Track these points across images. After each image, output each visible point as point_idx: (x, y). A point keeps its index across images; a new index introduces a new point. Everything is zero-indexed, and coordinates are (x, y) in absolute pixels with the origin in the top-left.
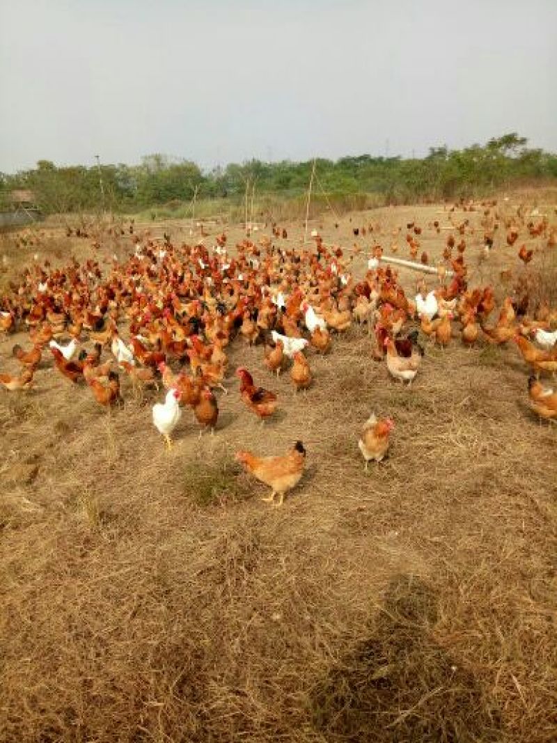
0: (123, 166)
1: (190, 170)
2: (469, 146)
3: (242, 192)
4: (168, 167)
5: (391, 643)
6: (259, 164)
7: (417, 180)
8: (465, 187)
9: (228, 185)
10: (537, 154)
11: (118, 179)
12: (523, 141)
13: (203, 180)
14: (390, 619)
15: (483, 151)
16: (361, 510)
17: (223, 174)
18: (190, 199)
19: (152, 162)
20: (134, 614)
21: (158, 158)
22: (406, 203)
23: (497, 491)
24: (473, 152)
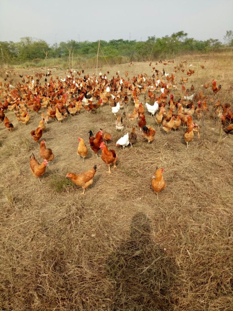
0: (12, 42)
1: (43, 45)
2: (164, 36)
3: (67, 55)
4: (32, 43)
5: (140, 242)
6: (74, 42)
7: (143, 51)
8: (163, 54)
9: (61, 52)
10: (191, 40)
11: (9, 48)
12: (186, 34)
13: (49, 49)
14: (139, 232)
15: (170, 38)
16: (125, 190)
17: (58, 47)
18: (44, 58)
19: (25, 41)
20: (32, 240)
21: (28, 39)
22: (138, 61)
23: (179, 179)
24: (165, 39)
